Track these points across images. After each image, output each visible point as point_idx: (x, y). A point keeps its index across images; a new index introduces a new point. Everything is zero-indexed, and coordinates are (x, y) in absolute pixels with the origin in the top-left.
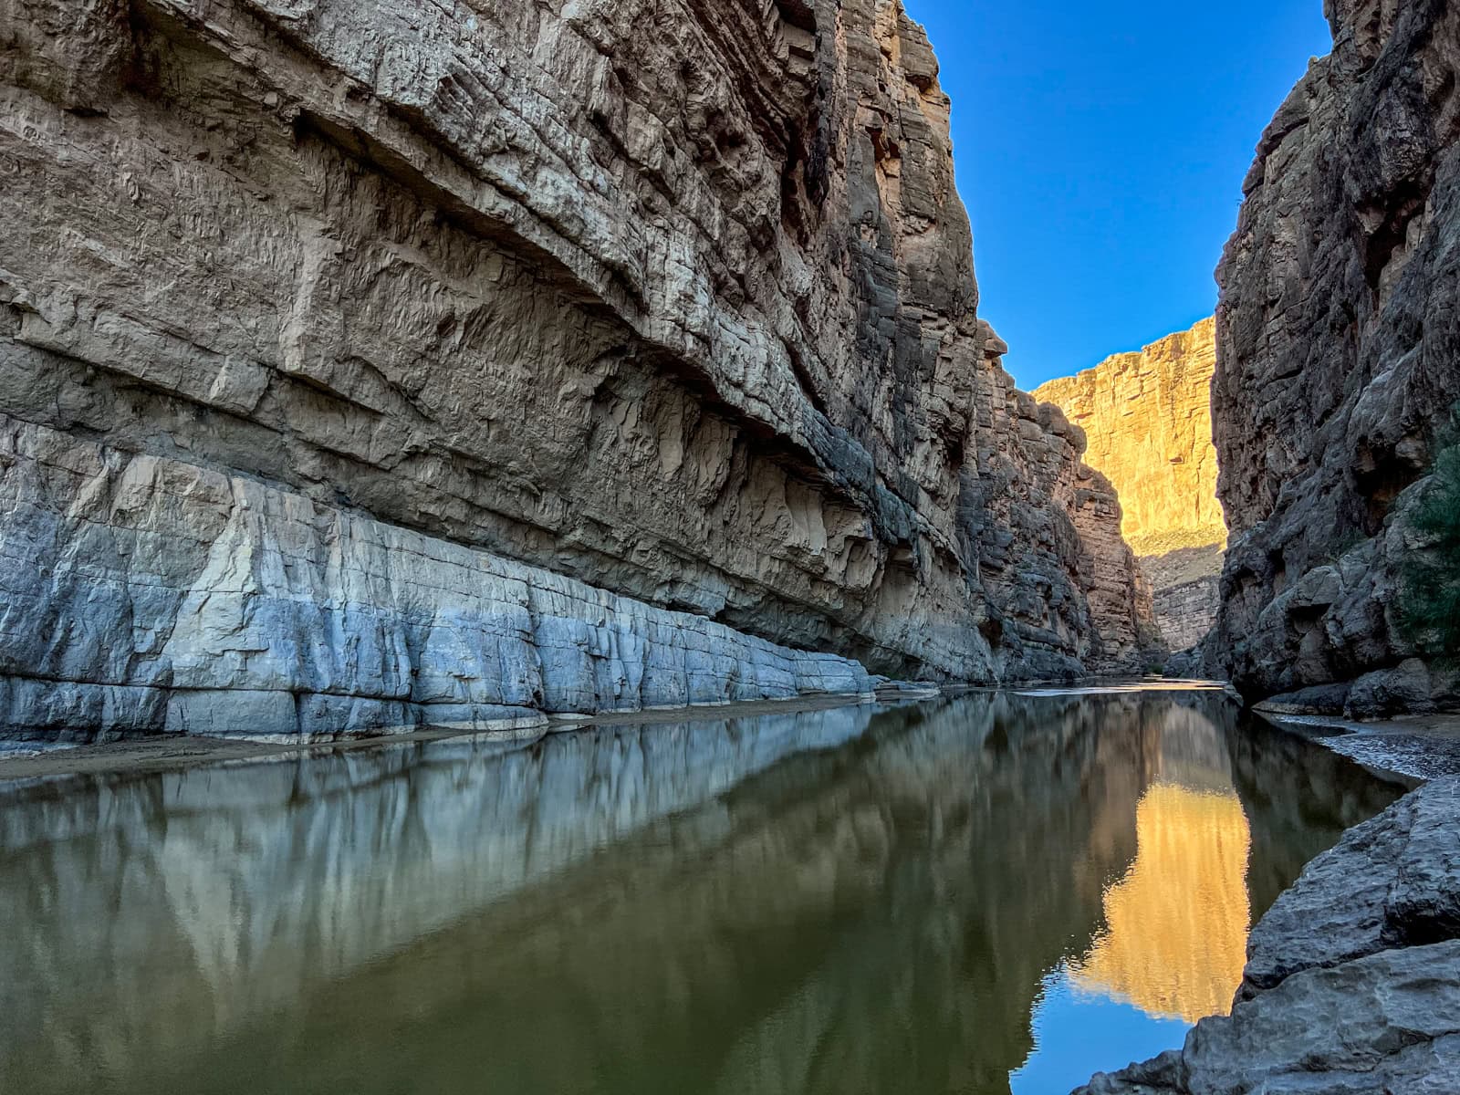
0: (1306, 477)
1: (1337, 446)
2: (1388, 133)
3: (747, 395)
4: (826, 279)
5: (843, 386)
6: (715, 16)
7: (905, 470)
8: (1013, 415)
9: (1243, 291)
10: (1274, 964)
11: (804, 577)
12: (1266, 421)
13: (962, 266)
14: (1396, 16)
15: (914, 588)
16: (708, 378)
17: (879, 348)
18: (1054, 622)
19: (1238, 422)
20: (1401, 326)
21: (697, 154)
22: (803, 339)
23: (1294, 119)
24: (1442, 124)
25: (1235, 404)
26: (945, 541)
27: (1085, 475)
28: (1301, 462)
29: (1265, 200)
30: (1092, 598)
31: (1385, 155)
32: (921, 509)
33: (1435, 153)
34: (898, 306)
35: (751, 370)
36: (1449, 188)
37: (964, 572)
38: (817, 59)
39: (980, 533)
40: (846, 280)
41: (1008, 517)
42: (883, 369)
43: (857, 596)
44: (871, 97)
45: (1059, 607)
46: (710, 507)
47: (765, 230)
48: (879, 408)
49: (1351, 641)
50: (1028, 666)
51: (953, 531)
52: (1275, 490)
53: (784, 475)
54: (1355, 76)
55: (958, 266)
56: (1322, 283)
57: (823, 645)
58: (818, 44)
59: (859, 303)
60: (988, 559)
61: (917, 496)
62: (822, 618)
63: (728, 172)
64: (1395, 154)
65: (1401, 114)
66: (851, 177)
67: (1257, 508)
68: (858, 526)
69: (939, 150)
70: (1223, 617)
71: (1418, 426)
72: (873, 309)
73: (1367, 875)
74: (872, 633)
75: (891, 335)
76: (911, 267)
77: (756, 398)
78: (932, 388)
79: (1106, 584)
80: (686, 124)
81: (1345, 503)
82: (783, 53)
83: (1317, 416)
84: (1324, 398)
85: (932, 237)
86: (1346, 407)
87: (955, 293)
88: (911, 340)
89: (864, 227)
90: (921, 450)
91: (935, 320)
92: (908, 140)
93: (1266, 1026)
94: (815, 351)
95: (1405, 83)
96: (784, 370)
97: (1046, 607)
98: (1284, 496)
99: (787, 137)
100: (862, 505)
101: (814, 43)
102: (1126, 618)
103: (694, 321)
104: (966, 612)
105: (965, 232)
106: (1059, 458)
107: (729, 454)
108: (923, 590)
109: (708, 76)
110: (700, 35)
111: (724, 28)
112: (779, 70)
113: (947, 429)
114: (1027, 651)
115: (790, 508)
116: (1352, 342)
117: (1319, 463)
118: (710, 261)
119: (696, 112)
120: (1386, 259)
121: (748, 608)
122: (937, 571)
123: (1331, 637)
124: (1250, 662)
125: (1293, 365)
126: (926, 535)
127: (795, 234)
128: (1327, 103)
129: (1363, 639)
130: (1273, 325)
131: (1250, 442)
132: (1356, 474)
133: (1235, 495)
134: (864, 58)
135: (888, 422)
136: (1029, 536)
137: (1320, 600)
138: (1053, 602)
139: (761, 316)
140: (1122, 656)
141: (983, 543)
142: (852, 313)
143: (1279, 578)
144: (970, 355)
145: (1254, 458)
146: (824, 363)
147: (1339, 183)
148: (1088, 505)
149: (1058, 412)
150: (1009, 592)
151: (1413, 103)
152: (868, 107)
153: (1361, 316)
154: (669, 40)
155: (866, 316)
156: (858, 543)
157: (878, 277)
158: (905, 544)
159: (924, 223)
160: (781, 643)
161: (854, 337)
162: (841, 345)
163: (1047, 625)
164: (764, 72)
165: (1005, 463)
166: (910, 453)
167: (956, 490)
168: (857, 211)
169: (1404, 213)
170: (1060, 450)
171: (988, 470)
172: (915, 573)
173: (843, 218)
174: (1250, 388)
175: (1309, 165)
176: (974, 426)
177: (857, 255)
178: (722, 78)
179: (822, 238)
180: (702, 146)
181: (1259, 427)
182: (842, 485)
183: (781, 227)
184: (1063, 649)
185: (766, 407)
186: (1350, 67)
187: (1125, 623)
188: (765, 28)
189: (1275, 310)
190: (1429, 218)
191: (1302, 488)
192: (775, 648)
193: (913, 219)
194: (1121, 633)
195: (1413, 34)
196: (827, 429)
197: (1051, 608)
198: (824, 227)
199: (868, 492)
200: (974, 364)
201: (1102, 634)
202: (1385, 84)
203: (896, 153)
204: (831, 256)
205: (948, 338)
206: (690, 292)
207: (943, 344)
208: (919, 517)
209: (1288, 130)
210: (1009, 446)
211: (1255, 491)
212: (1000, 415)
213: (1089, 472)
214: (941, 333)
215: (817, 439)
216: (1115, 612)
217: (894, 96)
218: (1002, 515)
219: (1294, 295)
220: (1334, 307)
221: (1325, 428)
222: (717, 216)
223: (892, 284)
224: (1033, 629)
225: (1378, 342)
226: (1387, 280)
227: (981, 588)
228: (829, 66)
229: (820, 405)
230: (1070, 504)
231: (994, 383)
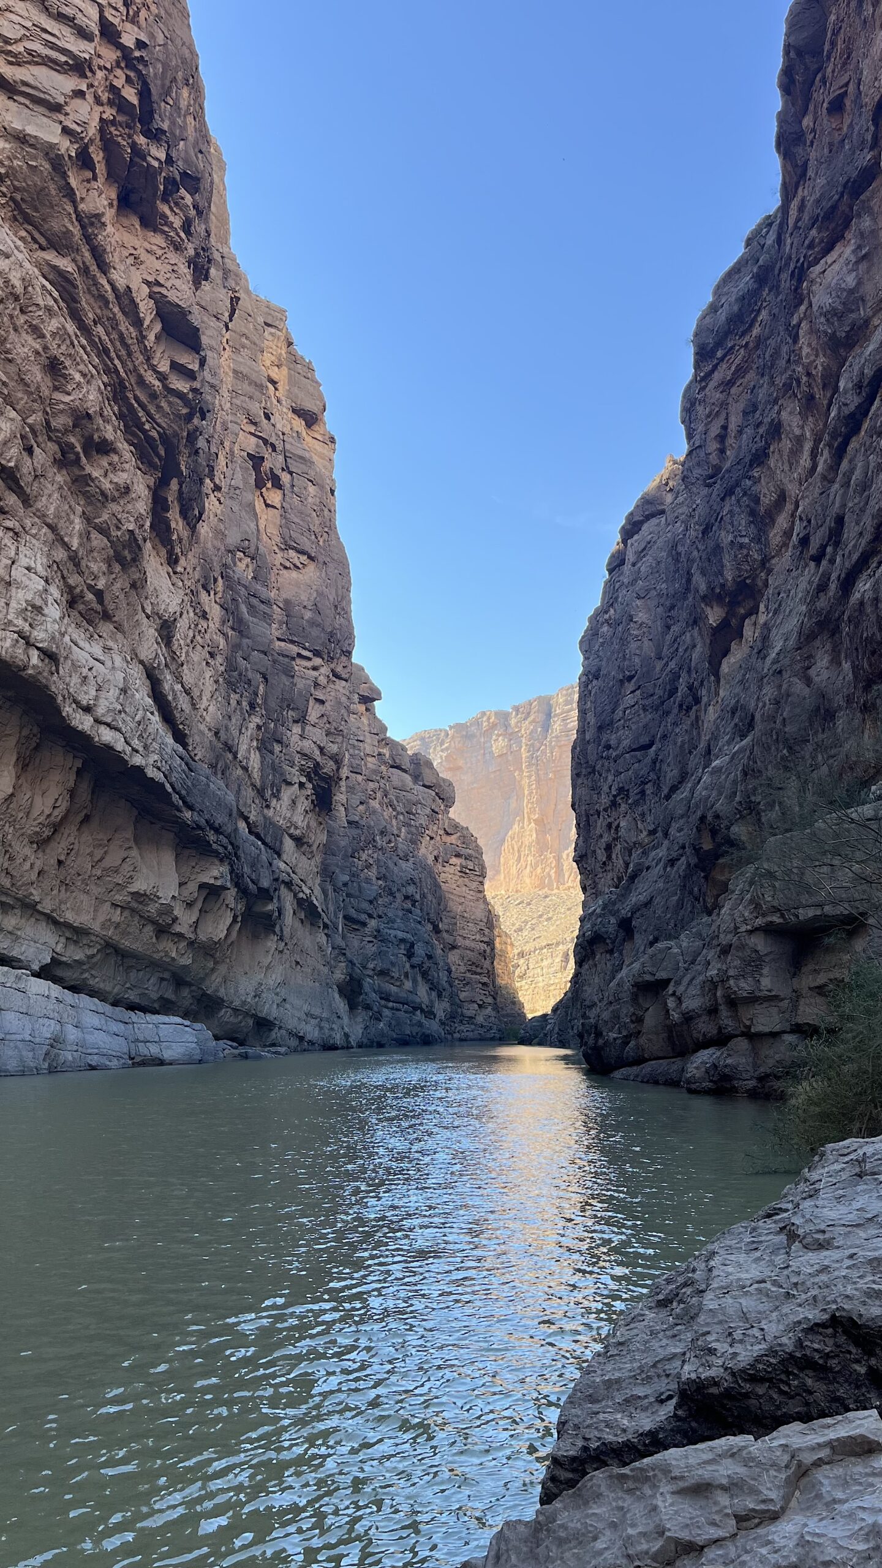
0: (655, 848)
1: (682, 821)
2: (730, 538)
3: (97, 721)
4: (196, 605)
5: (208, 719)
6: (90, 315)
7: (270, 813)
8: (385, 763)
9: (604, 663)
10: (580, 1443)
11: (149, 929)
12: (621, 790)
13: (341, 607)
14: (740, 432)
15: (272, 943)
16: (52, 699)
17: (249, 682)
18: (415, 981)
19: (596, 789)
20: (738, 714)
21: (59, 456)
22: (166, 665)
23: (651, 509)
24: (775, 535)
25: (594, 771)
26: (308, 891)
27: (454, 828)
28: (652, 832)
29: (626, 581)
30: (453, 957)
31: (727, 556)
32: (285, 857)
33: (769, 561)
34: (271, 641)
35: (103, 694)
36: (779, 594)
37: (326, 926)
38: (199, 379)
39: (345, 884)
40: (218, 607)
41: (374, 869)
42: (252, 706)
43: (207, 950)
44: (255, 424)
45: (420, 966)
46: (41, 843)
47: (133, 543)
48: (246, 746)
49: (688, 1018)
50: (386, 1029)
51: (318, 881)
52: (627, 858)
53: (135, 813)
54: (705, 480)
55: (336, 607)
56: (672, 665)
57: (165, 1007)
58: (203, 363)
59: (230, 632)
60: (353, 913)
61: (281, 842)
62: (166, 975)
63: (93, 480)
64: (736, 556)
65: (742, 520)
66: (228, 502)
67: (610, 875)
68: (215, 873)
69: (322, 487)
70: (576, 983)
71: (749, 810)
72: (245, 641)
73: (668, 1338)
74: (222, 993)
75: (263, 670)
76: (287, 602)
77: (108, 725)
78: (303, 730)
79: (467, 943)
80: (48, 423)
81: (686, 877)
82: (164, 367)
83: (665, 791)
84: (671, 774)
85: (311, 572)
86: (690, 785)
87: (332, 634)
88: (284, 678)
89: (240, 555)
90: (287, 794)
91: (309, 659)
92: (291, 473)
93: (563, 1534)
94: (179, 678)
95: (745, 494)
96: (142, 696)
97: (408, 965)
98: (634, 866)
99: (162, 453)
100: (221, 850)
101: (197, 362)
102: (485, 980)
103: (39, 635)
104: (326, 970)
105: (344, 573)
106: (428, 811)
107: (71, 784)
108: (282, 945)
109: (78, 377)
110: (72, 333)
111: (100, 329)
112: (157, 383)
113: (316, 773)
114: (386, 1012)
115: (139, 848)
116: (697, 723)
117: (666, 835)
118: (65, 572)
119: (62, 411)
120: (726, 652)
121: (79, 963)
122: (298, 924)
123: (671, 1012)
124: (599, 1034)
125: (644, 740)
126: (289, 885)
127: (163, 552)
128: (680, 499)
129: (699, 1016)
130: (629, 700)
131: (605, 810)
132: (697, 850)
133: (591, 861)
134: (250, 384)
135: (255, 761)
136: (394, 889)
137: (662, 975)
138: (416, 960)
139: (119, 636)
140: (480, 1019)
141: (348, 895)
142: (222, 643)
143: (628, 946)
144: (344, 699)
145: (609, 826)
146: (188, 692)
147: (689, 575)
148: (454, 860)
149: (429, 764)
150: (371, 949)
151: (753, 513)
152: (251, 433)
153: (705, 700)
154: (36, 331)
155: (236, 647)
156: (212, 892)
157: (251, 608)
158: (265, 895)
159: (304, 558)
160: (115, 1004)
161: (222, 668)
162: (208, 674)
163: (408, 985)
164: (141, 381)
165: (374, 812)
166: (277, 796)
167: (323, 838)
168: (233, 538)
169: (742, 611)
170: (429, 802)
171: (357, 818)
172: (274, 926)
173: (218, 544)
174: (608, 758)
175: (664, 554)
176: (345, 772)
177: (231, 583)
178: (94, 382)
179: (194, 561)
180: (66, 449)
181: (615, 796)
182: (199, 827)
183: (149, 545)
184: (422, 1011)
185: (118, 735)
186: (700, 471)
187: (484, 984)
188: (145, 337)
189: (631, 686)
190: (762, 618)
191: (650, 858)
192: (108, 1008)
193: (292, 553)
194: (480, 996)
195: (754, 451)
196: (187, 764)
197: (412, 967)
198: (196, 549)
199: (228, 837)
200: (347, 708)
201: (462, 995)
202: (729, 492)
203: (277, 484)
204: (202, 580)
205: (322, 680)
206: (38, 602)
207: (316, 685)
208: (282, 866)
209: (648, 518)
210: (379, 795)
211: (609, 857)
212: (372, 762)
213: (456, 826)
214: (315, 673)
215: (175, 774)
216: (476, 973)
217: (279, 426)
218: (369, 866)
219: (648, 672)
220: (682, 688)
221: (672, 803)
222: (78, 524)
223: (267, 618)
224: (394, 989)
225: (717, 728)
226: (726, 670)
227: (343, 944)
228: (212, 386)
229: (180, 737)
230: (436, 858)
231: (367, 728)
